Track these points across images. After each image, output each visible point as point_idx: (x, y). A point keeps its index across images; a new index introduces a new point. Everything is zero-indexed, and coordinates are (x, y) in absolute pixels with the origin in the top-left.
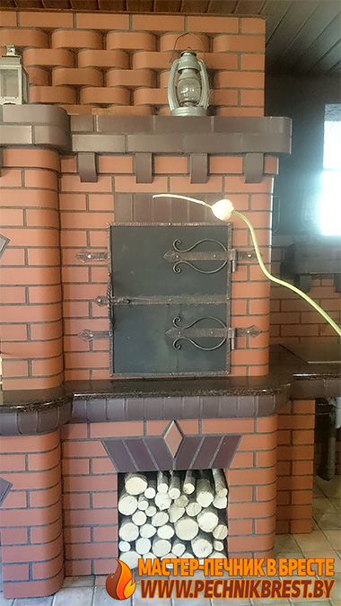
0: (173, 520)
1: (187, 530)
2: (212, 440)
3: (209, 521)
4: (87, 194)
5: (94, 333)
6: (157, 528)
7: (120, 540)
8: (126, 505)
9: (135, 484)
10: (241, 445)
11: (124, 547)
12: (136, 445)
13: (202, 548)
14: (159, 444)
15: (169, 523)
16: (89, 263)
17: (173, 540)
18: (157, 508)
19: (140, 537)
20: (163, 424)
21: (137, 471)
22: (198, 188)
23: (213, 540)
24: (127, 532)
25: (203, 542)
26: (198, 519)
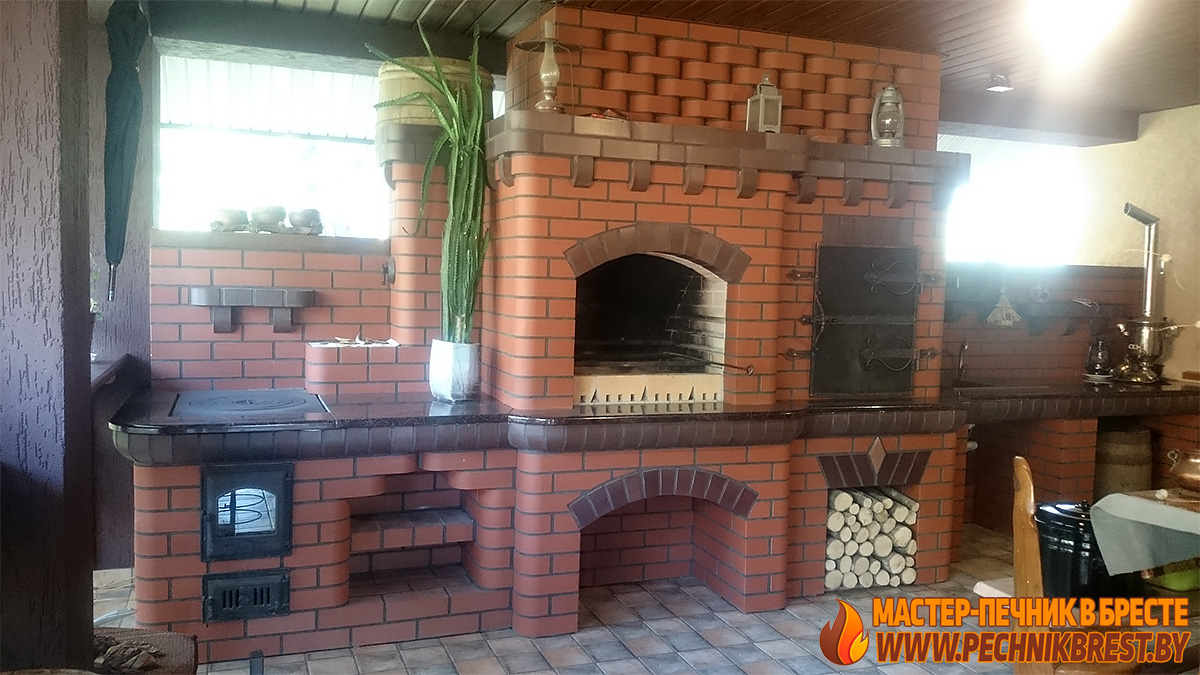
0: (872, 538)
1: (883, 547)
2: (907, 456)
3: (903, 536)
4: (801, 214)
5: (797, 352)
6: (859, 544)
7: (827, 558)
8: (834, 523)
9: (843, 500)
10: (931, 461)
11: (830, 565)
12: (844, 459)
13: (896, 563)
14: (864, 459)
15: (868, 540)
16: (798, 282)
17: (873, 557)
18: (861, 524)
19: (844, 554)
20: (866, 440)
21: (845, 486)
22: (894, 213)
23: (905, 555)
24: (833, 549)
25: (897, 558)
26: (893, 535)
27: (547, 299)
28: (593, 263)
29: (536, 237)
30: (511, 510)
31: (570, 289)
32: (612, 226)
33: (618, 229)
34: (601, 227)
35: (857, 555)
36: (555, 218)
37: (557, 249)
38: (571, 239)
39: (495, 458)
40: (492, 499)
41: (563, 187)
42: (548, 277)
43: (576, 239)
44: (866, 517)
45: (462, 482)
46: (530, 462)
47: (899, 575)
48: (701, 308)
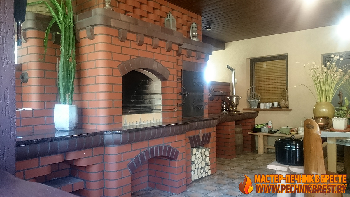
0: (201, 162)
1: (203, 164)
2: (207, 134)
3: (207, 160)
5: (179, 104)
6: (199, 164)
7: (192, 171)
8: (193, 159)
9: (195, 150)
10: (211, 135)
11: (192, 173)
12: (194, 137)
14: (198, 137)
16: (178, 81)
17: (202, 168)
18: (199, 158)
19: (195, 169)
20: (199, 130)
21: (195, 146)
22: (197, 61)
23: (208, 166)
24: (193, 168)
25: (207, 167)
26: (205, 160)
27: (113, 84)
28: (127, 71)
29: (108, 60)
30: (103, 172)
31: (120, 81)
32: (132, 57)
33: (134, 59)
34: (128, 58)
35: (198, 168)
36: (114, 53)
37: (115, 65)
38: (119, 61)
39: (96, 151)
40: (95, 169)
41: (116, 41)
42: (113, 76)
43: (121, 61)
44: (200, 155)
45: (82, 163)
46: (113, 150)
47: (207, 172)
48: (148, 91)
